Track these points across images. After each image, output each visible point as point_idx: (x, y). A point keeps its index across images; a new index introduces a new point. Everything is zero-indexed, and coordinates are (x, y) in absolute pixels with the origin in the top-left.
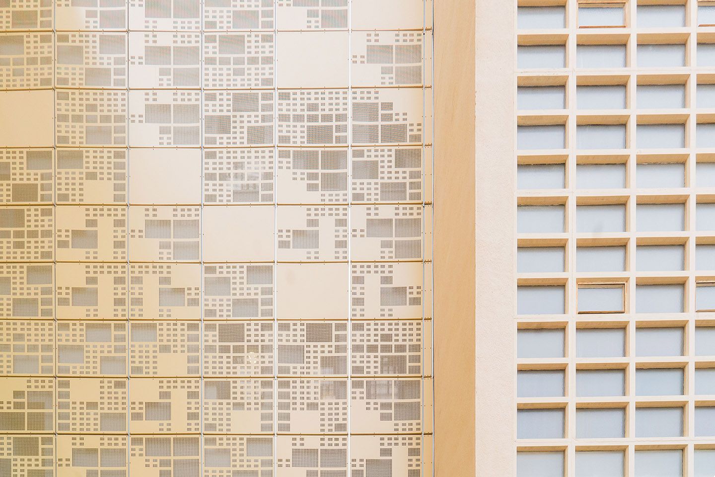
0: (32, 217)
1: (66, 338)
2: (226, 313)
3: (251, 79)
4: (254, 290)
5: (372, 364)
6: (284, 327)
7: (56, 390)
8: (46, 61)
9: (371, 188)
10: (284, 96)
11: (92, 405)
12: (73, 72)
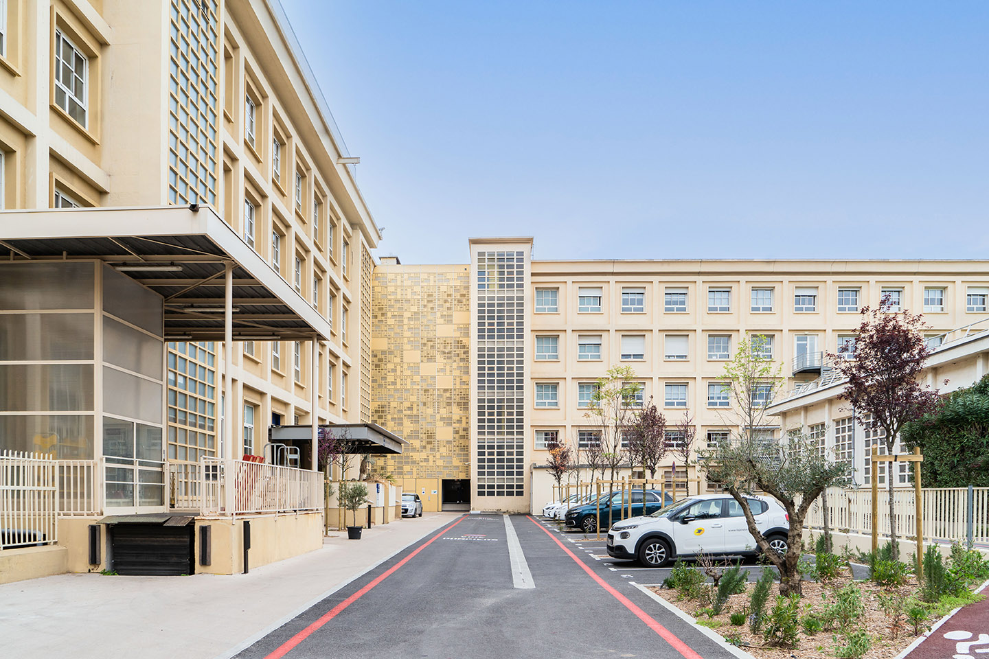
6: (438, 390)
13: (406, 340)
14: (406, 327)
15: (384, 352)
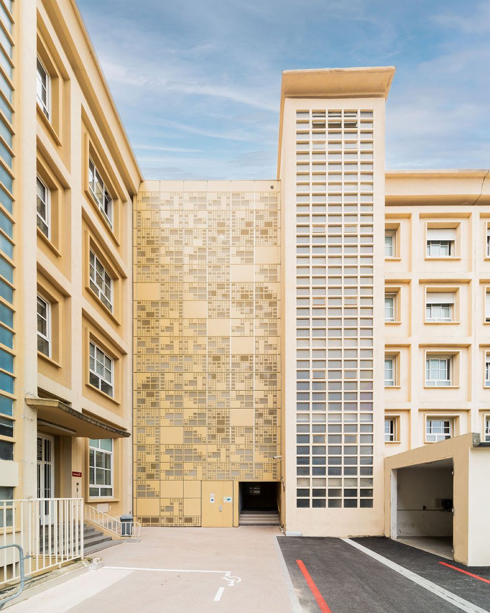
0: (153, 323)
1: (163, 360)
2: (215, 352)
3: (223, 280)
4: (224, 345)
5: (262, 369)
6: (233, 356)
7: (160, 377)
8: (157, 273)
9: (261, 313)
10: (233, 285)
11: (172, 381)
12: (166, 277)
13: (186, 287)
14: (186, 269)
15: (154, 303)
